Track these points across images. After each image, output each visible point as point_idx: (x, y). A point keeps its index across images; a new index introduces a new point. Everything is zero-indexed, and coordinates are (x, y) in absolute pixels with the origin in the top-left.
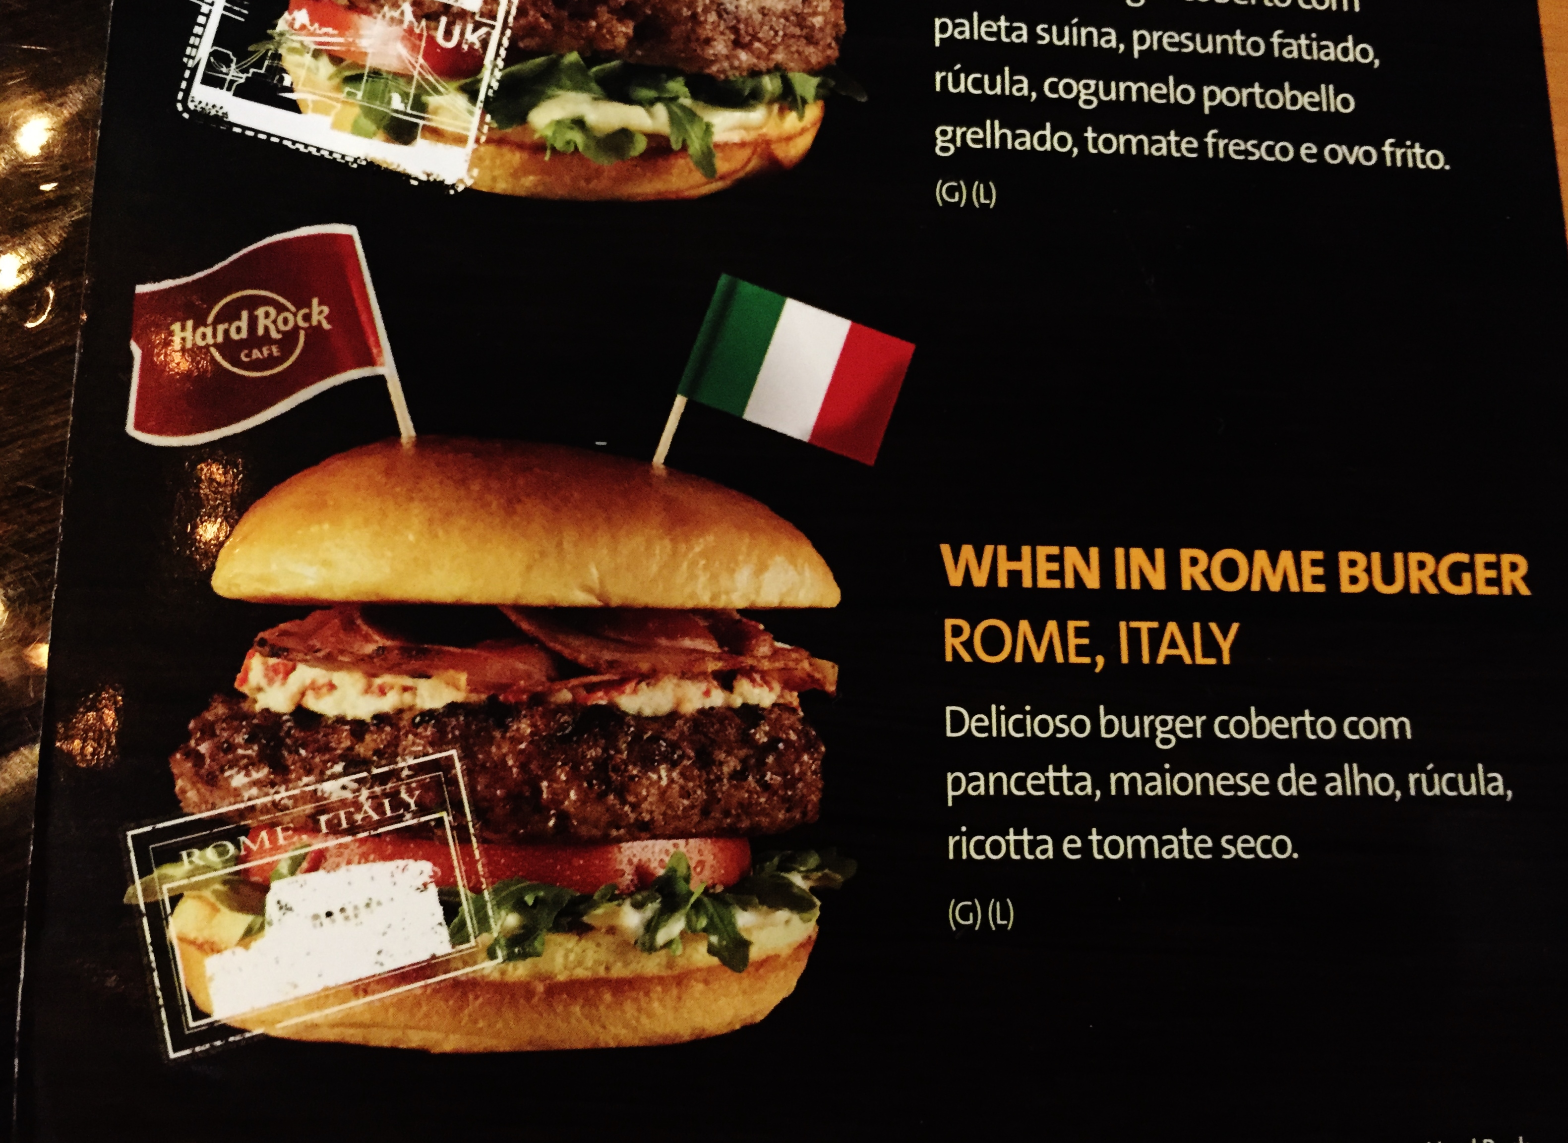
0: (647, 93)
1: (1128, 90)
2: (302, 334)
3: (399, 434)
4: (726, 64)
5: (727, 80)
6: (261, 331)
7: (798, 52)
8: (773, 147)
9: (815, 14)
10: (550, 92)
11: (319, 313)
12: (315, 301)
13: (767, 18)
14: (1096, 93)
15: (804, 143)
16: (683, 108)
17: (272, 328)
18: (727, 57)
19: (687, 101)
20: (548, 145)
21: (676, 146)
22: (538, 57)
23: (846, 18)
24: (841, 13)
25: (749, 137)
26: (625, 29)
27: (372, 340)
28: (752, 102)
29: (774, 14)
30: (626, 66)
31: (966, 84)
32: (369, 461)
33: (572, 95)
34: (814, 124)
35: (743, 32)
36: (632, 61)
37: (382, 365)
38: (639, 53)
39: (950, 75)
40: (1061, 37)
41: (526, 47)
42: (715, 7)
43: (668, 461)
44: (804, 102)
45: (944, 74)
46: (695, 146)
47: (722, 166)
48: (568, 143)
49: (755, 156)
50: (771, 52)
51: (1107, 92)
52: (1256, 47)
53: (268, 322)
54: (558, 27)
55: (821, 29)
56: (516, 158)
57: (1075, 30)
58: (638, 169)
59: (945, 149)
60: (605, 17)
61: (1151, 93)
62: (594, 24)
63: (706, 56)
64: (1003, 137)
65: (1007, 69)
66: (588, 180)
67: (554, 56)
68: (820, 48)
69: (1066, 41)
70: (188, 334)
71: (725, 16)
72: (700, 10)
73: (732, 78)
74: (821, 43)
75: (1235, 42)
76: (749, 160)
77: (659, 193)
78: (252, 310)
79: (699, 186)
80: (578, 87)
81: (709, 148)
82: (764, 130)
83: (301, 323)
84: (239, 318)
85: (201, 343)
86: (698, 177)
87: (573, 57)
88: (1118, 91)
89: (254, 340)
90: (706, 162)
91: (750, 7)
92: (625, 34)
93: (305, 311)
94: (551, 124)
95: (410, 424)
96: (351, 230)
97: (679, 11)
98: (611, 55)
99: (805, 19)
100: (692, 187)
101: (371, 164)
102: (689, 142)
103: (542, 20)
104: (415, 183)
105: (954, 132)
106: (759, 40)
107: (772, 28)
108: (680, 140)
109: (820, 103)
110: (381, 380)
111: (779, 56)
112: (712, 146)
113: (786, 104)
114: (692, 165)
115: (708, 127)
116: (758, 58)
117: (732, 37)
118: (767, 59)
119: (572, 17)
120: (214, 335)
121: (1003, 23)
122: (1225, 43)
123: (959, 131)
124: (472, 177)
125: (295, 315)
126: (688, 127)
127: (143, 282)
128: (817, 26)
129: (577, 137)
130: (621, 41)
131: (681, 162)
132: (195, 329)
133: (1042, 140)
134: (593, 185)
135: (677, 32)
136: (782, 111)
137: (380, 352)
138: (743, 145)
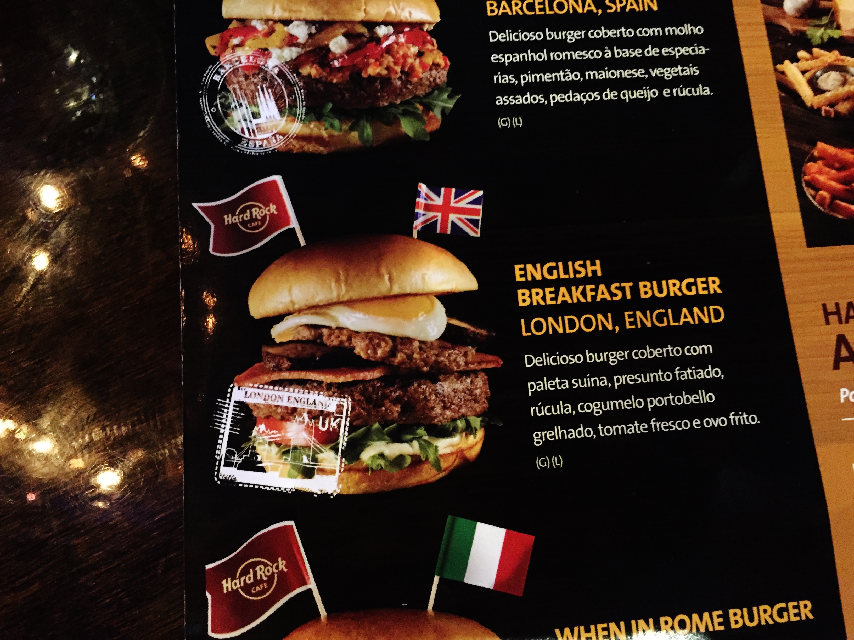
0: (409, 437)
1: (614, 404)
2: (276, 575)
3: (319, 615)
4: (441, 418)
5: (442, 425)
6: (259, 578)
7: (471, 407)
8: (464, 452)
9: (476, 389)
10: (369, 443)
11: (282, 564)
12: (280, 559)
13: (456, 394)
14: (601, 408)
15: (477, 449)
16: (425, 441)
17: (263, 575)
18: (441, 414)
19: (426, 438)
20: (370, 468)
21: (423, 459)
22: (362, 428)
23: (490, 389)
24: (488, 386)
25: (453, 450)
26: (397, 409)
27: (304, 573)
28: (453, 433)
29: (459, 391)
30: (399, 425)
31: (544, 411)
32: (309, 630)
33: (378, 443)
34: (481, 440)
35: (446, 401)
36: (401, 423)
37: (310, 584)
38: (404, 419)
39: (537, 408)
40: (583, 384)
41: (357, 424)
42: (434, 392)
43: (434, 609)
44: (476, 430)
45: (534, 408)
46: (432, 458)
47: (444, 465)
48: (378, 465)
49: (457, 458)
50: (459, 409)
51: (606, 407)
52: (668, 376)
53: (261, 573)
54: (369, 413)
55: (480, 395)
56: (357, 476)
57: (588, 379)
58: (408, 472)
59: (538, 443)
60: (389, 404)
61: (625, 405)
62: (384, 409)
63: (432, 415)
64: (563, 433)
65: (561, 402)
66: (388, 481)
67: (368, 426)
68: (480, 404)
69: (585, 385)
70: (229, 585)
71: (438, 395)
72: (427, 395)
73: (444, 424)
74: (481, 401)
75: (659, 375)
76: (455, 460)
77: (419, 482)
78: (254, 568)
79: (436, 475)
80: (380, 439)
81: (437, 457)
82: (460, 446)
83: (275, 571)
84: (249, 573)
85: (235, 588)
86: (434, 471)
87: (376, 425)
88: (610, 405)
89: (257, 582)
90: (437, 465)
91: (449, 390)
92: (397, 411)
93: (276, 564)
94: (370, 457)
95: (324, 610)
96: (291, 523)
97: (419, 397)
98: (392, 422)
99: (472, 392)
100: (432, 477)
101: (297, 490)
102: (429, 456)
103: (362, 411)
104: (316, 496)
105: (541, 434)
106: (454, 404)
107: (459, 398)
108: (425, 455)
109: (483, 429)
110: (310, 591)
111: (463, 411)
112: (438, 456)
113: (468, 432)
114: (431, 466)
115: (436, 447)
116: (454, 412)
117: (442, 405)
118: (458, 412)
119: (374, 407)
120: (240, 583)
121: (557, 381)
122: (654, 376)
123: (543, 433)
124: (339, 488)
125: (272, 567)
126: (428, 449)
127: (209, 563)
128: (478, 394)
129: (381, 462)
130: (396, 415)
131: (426, 466)
132: (232, 581)
133: (580, 433)
134: (391, 483)
135: (419, 407)
136: (467, 435)
137: (309, 578)
138: (452, 454)
